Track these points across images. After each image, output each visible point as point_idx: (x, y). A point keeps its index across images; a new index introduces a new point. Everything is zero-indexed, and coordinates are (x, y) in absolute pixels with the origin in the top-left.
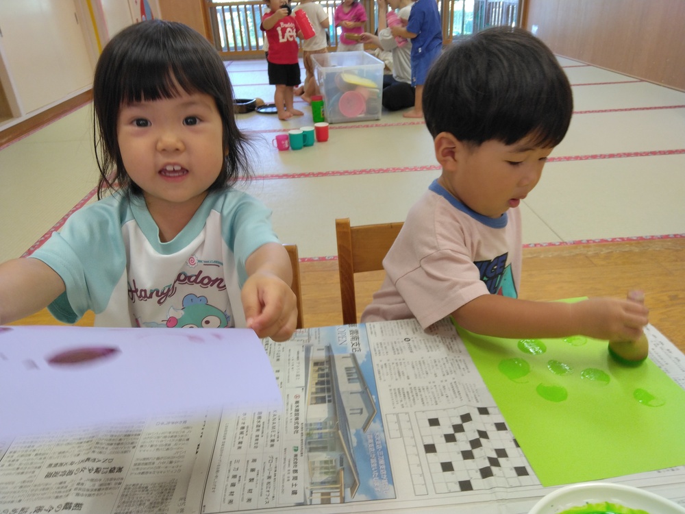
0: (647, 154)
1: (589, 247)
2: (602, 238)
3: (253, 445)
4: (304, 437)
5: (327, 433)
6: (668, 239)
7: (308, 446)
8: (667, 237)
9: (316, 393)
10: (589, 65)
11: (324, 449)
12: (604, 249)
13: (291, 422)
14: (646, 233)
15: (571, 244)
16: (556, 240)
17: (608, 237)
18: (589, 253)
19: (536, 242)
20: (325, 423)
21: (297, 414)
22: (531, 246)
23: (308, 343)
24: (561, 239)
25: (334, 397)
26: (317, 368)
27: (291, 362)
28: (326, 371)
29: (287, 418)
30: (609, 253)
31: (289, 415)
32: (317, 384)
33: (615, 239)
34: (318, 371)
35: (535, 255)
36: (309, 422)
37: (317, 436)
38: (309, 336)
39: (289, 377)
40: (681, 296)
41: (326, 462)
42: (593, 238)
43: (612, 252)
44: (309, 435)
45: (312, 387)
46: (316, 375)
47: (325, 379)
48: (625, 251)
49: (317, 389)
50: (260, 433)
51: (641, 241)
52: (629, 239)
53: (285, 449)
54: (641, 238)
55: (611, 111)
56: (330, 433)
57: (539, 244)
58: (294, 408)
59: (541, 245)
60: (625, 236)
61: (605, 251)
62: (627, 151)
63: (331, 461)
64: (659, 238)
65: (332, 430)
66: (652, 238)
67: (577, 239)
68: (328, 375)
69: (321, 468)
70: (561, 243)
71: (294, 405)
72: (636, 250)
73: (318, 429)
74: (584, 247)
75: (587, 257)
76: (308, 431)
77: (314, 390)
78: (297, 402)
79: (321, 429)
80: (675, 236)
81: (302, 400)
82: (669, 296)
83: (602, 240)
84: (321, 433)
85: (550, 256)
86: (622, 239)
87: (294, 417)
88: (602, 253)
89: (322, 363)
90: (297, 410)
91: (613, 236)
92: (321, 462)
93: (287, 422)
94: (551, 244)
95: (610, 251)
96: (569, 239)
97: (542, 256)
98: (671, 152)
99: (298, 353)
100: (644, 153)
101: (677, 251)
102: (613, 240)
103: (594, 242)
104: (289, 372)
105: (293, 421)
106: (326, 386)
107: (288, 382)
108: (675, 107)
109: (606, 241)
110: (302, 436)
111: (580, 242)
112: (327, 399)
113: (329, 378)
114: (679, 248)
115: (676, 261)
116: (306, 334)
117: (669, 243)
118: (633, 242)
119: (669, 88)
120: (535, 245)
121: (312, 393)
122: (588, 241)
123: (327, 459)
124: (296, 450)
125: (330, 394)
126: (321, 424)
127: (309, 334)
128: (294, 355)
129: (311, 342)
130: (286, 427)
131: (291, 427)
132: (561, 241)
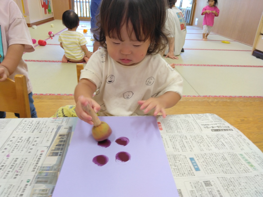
0: (235, 66)
1: (210, 98)
2: (215, 95)
3: (4, 176)
4: (36, 174)
5: (51, 173)
6: (242, 98)
7: (37, 180)
8: (241, 97)
10: (216, 34)
11: (46, 182)
13: (33, 165)
14: (233, 95)
15: (202, 97)
16: (197, 95)
17: (218, 95)
18: (210, 101)
19: (188, 95)
20: (53, 167)
21: (38, 161)
22: (186, 96)
23: (60, 125)
24: (199, 94)
25: (63, 153)
26: (60, 137)
27: (47, 133)
28: (65, 139)
29: (31, 163)
30: (217, 101)
31: (34, 161)
32: (57, 145)
33: (221, 96)
34: (60, 139)
35: (187, 100)
36: (43, 166)
37: (44, 174)
38: (62, 121)
39: (42, 141)
40: (245, 120)
41: (43, 190)
42: (212, 95)
43: (218, 101)
44: (40, 173)
45: (53, 147)
46: (58, 141)
47: (62, 143)
48: (224, 101)
49: (56, 148)
50: (11, 170)
51: (231, 98)
52: (226, 97)
53: (22, 180)
54: (231, 97)
55: (223, 50)
56: (53, 173)
57: (189, 96)
58: (38, 157)
59: (190, 96)
60: (225, 95)
61: (216, 100)
62: (228, 64)
63: (47, 190)
64: (238, 97)
65: (55, 171)
66: (235, 97)
67: (205, 95)
68: (64, 141)
69: (39, 194)
70: (198, 96)
71: (39, 156)
72: (229, 101)
73: (47, 170)
74: (208, 98)
75: (208, 102)
76: (40, 171)
77: (53, 149)
78: (41, 154)
79: (49, 170)
80: (244, 97)
81: (44, 154)
82: (241, 120)
83: (215, 96)
84: (48, 173)
85: (194, 101)
86: (223, 96)
87: (36, 162)
88: (215, 101)
89: (64, 135)
90: (39, 159)
91: (220, 95)
92: (40, 190)
93: (30, 165)
94: (194, 96)
95: (218, 100)
96: (202, 95)
97: (190, 101)
98: (244, 66)
99: (53, 129)
100: (234, 66)
101: (245, 102)
102: (220, 96)
103: (212, 96)
104: (43, 139)
105: (35, 164)
106: (61, 147)
107: (41, 143)
108: (247, 51)
109: (217, 96)
110: (36, 173)
111: (206, 96)
112: (59, 154)
113: (65, 143)
114: (246, 101)
115: (244, 106)
116: (61, 120)
117: (242, 99)
118: (227, 98)
119: (245, 44)
120: (188, 96)
121: (52, 150)
122: (209, 96)
123: (44, 189)
124: (28, 182)
125: (62, 151)
126: (50, 167)
127: (63, 120)
128: (50, 130)
129: (63, 124)
130: (29, 168)
131: (32, 168)
132: (198, 95)
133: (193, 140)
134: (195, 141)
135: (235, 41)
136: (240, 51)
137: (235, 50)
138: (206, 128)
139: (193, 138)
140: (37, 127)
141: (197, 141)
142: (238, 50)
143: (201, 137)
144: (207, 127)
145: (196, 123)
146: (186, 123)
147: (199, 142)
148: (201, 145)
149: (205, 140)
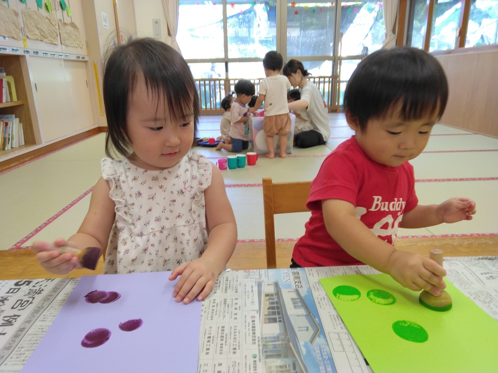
1: (454, 239)
3: (218, 351)
4: (261, 348)
5: (279, 344)
7: (265, 354)
9: (269, 315)
11: (278, 356)
12: (465, 241)
13: (249, 335)
18: (455, 243)
20: (278, 337)
21: (254, 330)
23: (259, 280)
24: (431, 233)
25: (283, 319)
26: (268, 298)
27: (247, 293)
28: (276, 300)
30: (470, 244)
31: (247, 330)
32: (268, 309)
34: (269, 300)
35: (413, 243)
36: (264, 336)
37: (272, 347)
38: (260, 275)
39: (245, 303)
41: (281, 367)
44: (264, 346)
45: (265, 311)
46: (268, 302)
47: (275, 305)
48: (482, 243)
49: (269, 312)
50: (224, 342)
51: (493, 237)
53: (246, 356)
54: (493, 235)
56: (282, 344)
57: (415, 236)
58: (251, 325)
59: (417, 237)
61: (466, 243)
63: (286, 366)
65: (284, 342)
67: (444, 233)
68: (277, 303)
69: (277, 372)
71: (251, 323)
72: (491, 242)
73: (272, 341)
74: (450, 239)
75: (453, 246)
76: (264, 343)
77: (266, 313)
78: (253, 321)
79: (275, 341)
81: (257, 320)
84: (275, 344)
85: (425, 244)
86: (479, 235)
87: (251, 332)
89: (272, 295)
90: (254, 327)
92: (277, 366)
93: (246, 335)
94: (424, 237)
95: (470, 242)
97: (419, 245)
99: (252, 287)
102: (471, 235)
103: (457, 236)
104: (245, 300)
105: (251, 334)
106: (276, 310)
107: (245, 306)
109: (466, 235)
110: (259, 346)
111: (446, 236)
112: (278, 320)
113: (279, 305)
116: (257, 273)
119: (496, 138)
120: (413, 237)
121: (265, 315)
122: (453, 235)
123: (281, 364)
124: (255, 357)
125: (281, 316)
126: (274, 337)
127: (260, 273)
128: (249, 289)
129: (262, 280)
130: (245, 339)
131: (250, 339)
132: (432, 235)
133: (475, 299)
134: (479, 300)
135: (476, 134)
136: (489, 150)
137: (480, 151)
138: (491, 279)
139: (473, 296)
140: (228, 285)
141: (482, 299)
142: (485, 151)
143: (486, 293)
144: (491, 277)
145: (470, 272)
146: (454, 274)
147: (486, 302)
148: (491, 305)
149: (495, 297)
